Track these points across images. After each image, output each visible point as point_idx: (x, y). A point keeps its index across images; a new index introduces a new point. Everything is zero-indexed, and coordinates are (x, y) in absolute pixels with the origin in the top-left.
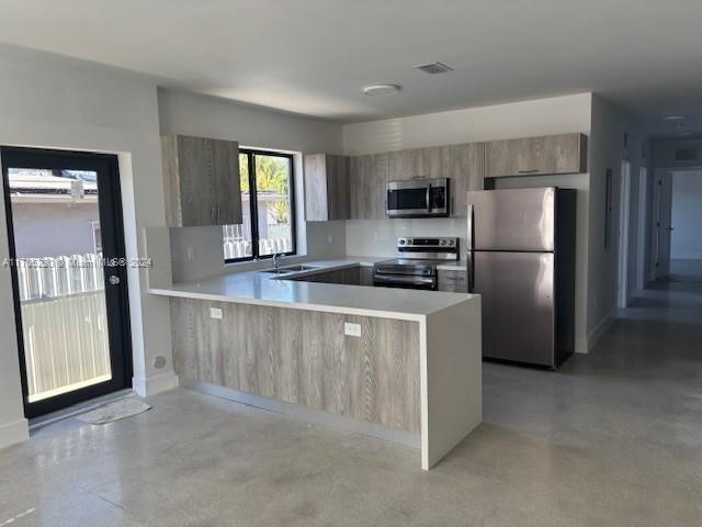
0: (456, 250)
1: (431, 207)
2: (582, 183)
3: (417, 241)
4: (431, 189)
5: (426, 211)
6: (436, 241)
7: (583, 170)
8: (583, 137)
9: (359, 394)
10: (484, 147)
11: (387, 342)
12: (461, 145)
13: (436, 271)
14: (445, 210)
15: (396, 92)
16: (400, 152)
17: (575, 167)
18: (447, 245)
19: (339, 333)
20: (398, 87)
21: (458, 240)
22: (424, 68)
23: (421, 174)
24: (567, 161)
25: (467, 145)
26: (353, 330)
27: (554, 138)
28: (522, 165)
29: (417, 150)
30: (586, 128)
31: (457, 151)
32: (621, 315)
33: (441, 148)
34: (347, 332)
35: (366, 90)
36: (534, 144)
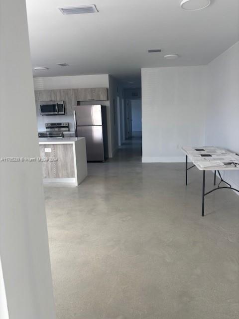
0: (68, 127)
1: (58, 111)
2: (108, 104)
3: (52, 124)
4: (58, 105)
5: (56, 113)
6: (60, 124)
7: (108, 100)
8: (107, 89)
9: (52, 170)
10: (76, 91)
11: (60, 153)
12: (67, 89)
13: (63, 134)
14: (63, 113)
15: (47, 70)
16: (44, 91)
17: (105, 99)
18: (65, 125)
19: (43, 152)
20: (48, 68)
21: (68, 123)
22: (61, 65)
23: (53, 99)
24: (103, 97)
25: (70, 90)
26: (48, 150)
27: (99, 89)
28: (89, 98)
29: (51, 90)
30: (108, 86)
31: (66, 91)
32: (120, 148)
33: (60, 90)
34: (46, 151)
35: (35, 68)
36: (92, 90)
